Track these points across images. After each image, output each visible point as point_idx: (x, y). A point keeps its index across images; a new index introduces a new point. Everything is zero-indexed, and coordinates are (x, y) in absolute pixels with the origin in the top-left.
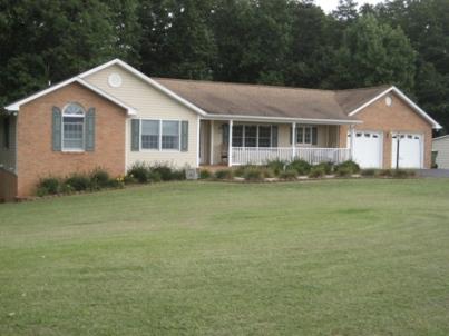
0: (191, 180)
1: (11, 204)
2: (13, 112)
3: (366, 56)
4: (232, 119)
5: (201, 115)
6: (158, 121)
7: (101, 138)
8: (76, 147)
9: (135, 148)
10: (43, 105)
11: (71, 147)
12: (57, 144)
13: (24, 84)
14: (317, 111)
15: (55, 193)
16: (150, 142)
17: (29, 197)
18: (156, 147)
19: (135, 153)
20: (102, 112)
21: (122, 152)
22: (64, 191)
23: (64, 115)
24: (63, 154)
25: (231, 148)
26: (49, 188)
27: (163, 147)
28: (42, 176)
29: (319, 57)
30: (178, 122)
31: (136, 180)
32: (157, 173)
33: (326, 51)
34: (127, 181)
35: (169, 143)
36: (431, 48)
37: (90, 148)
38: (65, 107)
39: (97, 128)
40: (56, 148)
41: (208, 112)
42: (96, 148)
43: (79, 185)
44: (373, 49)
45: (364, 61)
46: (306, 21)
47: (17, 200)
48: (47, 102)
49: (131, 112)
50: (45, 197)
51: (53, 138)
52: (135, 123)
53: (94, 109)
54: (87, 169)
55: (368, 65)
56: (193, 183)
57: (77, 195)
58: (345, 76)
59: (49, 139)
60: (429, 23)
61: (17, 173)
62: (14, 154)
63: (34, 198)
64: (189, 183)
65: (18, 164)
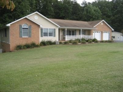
0: (57, 44)
1: (9, 53)
2: (8, 26)
3: (90, 14)
4: (66, 28)
5: (59, 27)
6: (48, 29)
7: (33, 33)
8: (26, 36)
9: (42, 36)
10: (17, 24)
11: (25, 36)
12: (21, 35)
13: (7, 21)
14: (86, 26)
15: (21, 49)
16: (46, 34)
17: (14, 51)
18: (47, 36)
19: (42, 37)
20: (33, 26)
21: (39, 37)
22: (24, 48)
23: (23, 27)
24: (23, 38)
25: (66, 36)
26: (19, 48)
27: (49, 36)
28: (17, 44)
29: (79, 15)
30: (53, 29)
31: (43, 45)
32: (48, 43)
33: (80, 13)
34: (41, 45)
35: (51, 34)
36: (104, 12)
37: (30, 36)
38: (23, 25)
39: (32, 31)
40: (21, 36)
41: (60, 26)
42: (32, 36)
43: (28, 46)
44: (92, 12)
45: (90, 15)
46: (75, 6)
47: (10, 51)
48: (18, 23)
49: (41, 26)
50: (19, 50)
51: (20, 33)
52: (42, 29)
53: (31, 25)
54: (29, 42)
55: (91, 16)
56: (58, 45)
57: (28, 49)
58: (85, 19)
59: (19, 34)
60: (103, 6)
61: (10, 43)
62: (9, 38)
63: (15, 51)
64: (57, 45)
65: (10, 41)
